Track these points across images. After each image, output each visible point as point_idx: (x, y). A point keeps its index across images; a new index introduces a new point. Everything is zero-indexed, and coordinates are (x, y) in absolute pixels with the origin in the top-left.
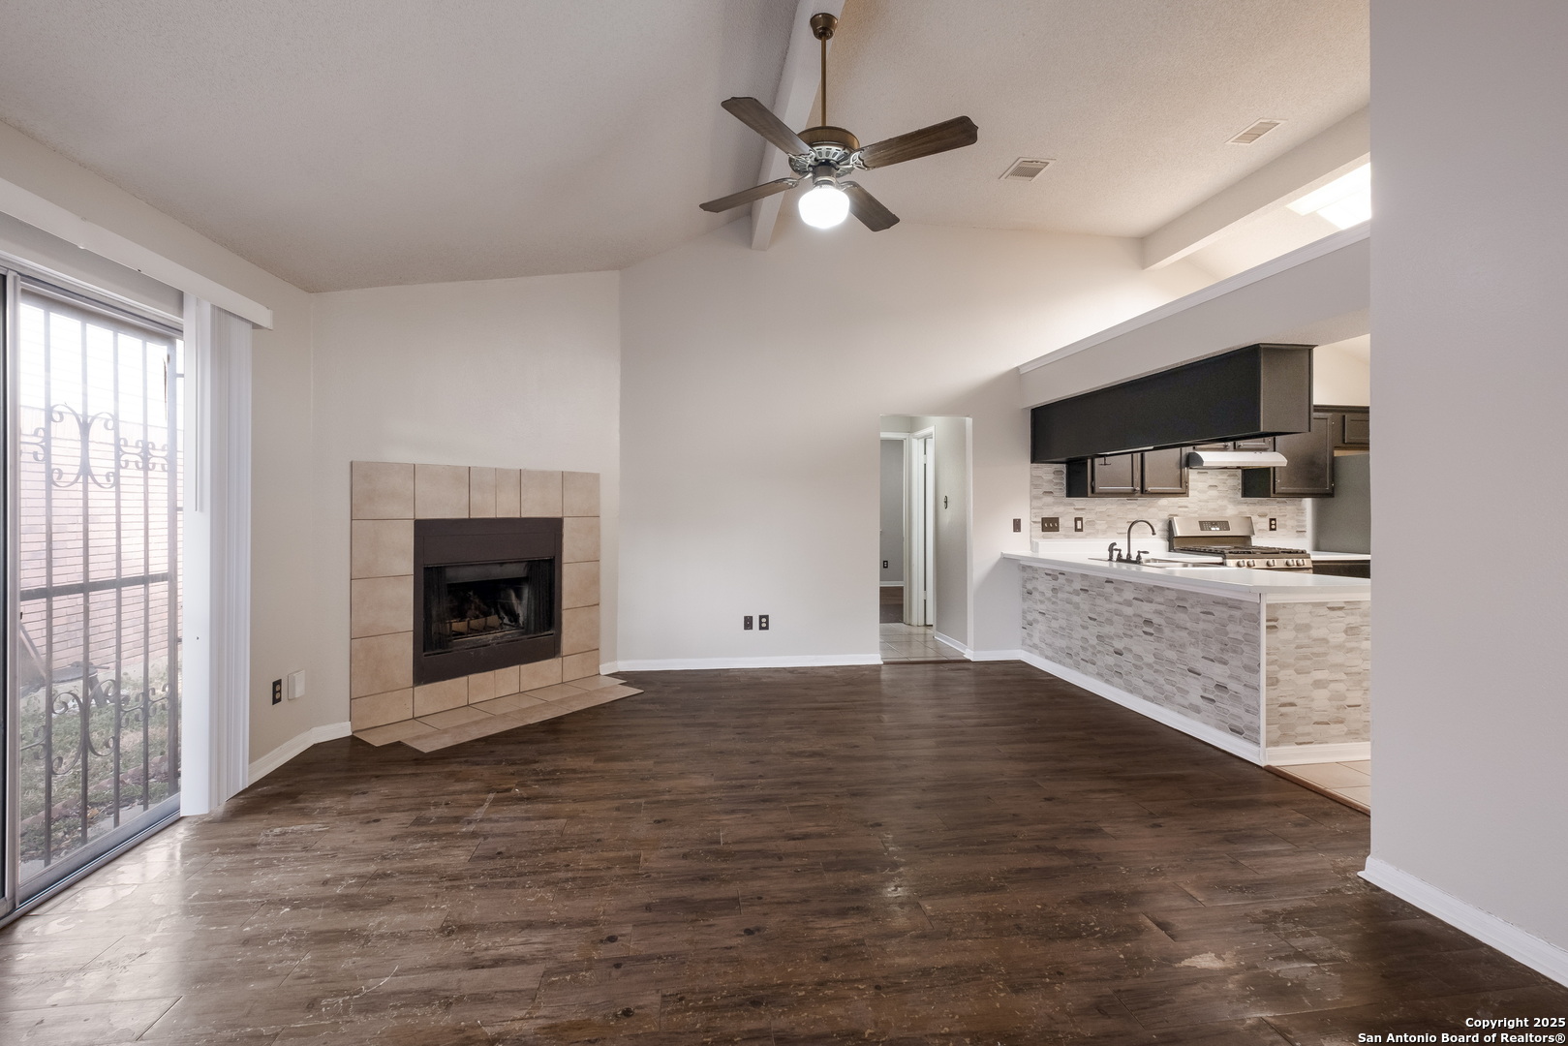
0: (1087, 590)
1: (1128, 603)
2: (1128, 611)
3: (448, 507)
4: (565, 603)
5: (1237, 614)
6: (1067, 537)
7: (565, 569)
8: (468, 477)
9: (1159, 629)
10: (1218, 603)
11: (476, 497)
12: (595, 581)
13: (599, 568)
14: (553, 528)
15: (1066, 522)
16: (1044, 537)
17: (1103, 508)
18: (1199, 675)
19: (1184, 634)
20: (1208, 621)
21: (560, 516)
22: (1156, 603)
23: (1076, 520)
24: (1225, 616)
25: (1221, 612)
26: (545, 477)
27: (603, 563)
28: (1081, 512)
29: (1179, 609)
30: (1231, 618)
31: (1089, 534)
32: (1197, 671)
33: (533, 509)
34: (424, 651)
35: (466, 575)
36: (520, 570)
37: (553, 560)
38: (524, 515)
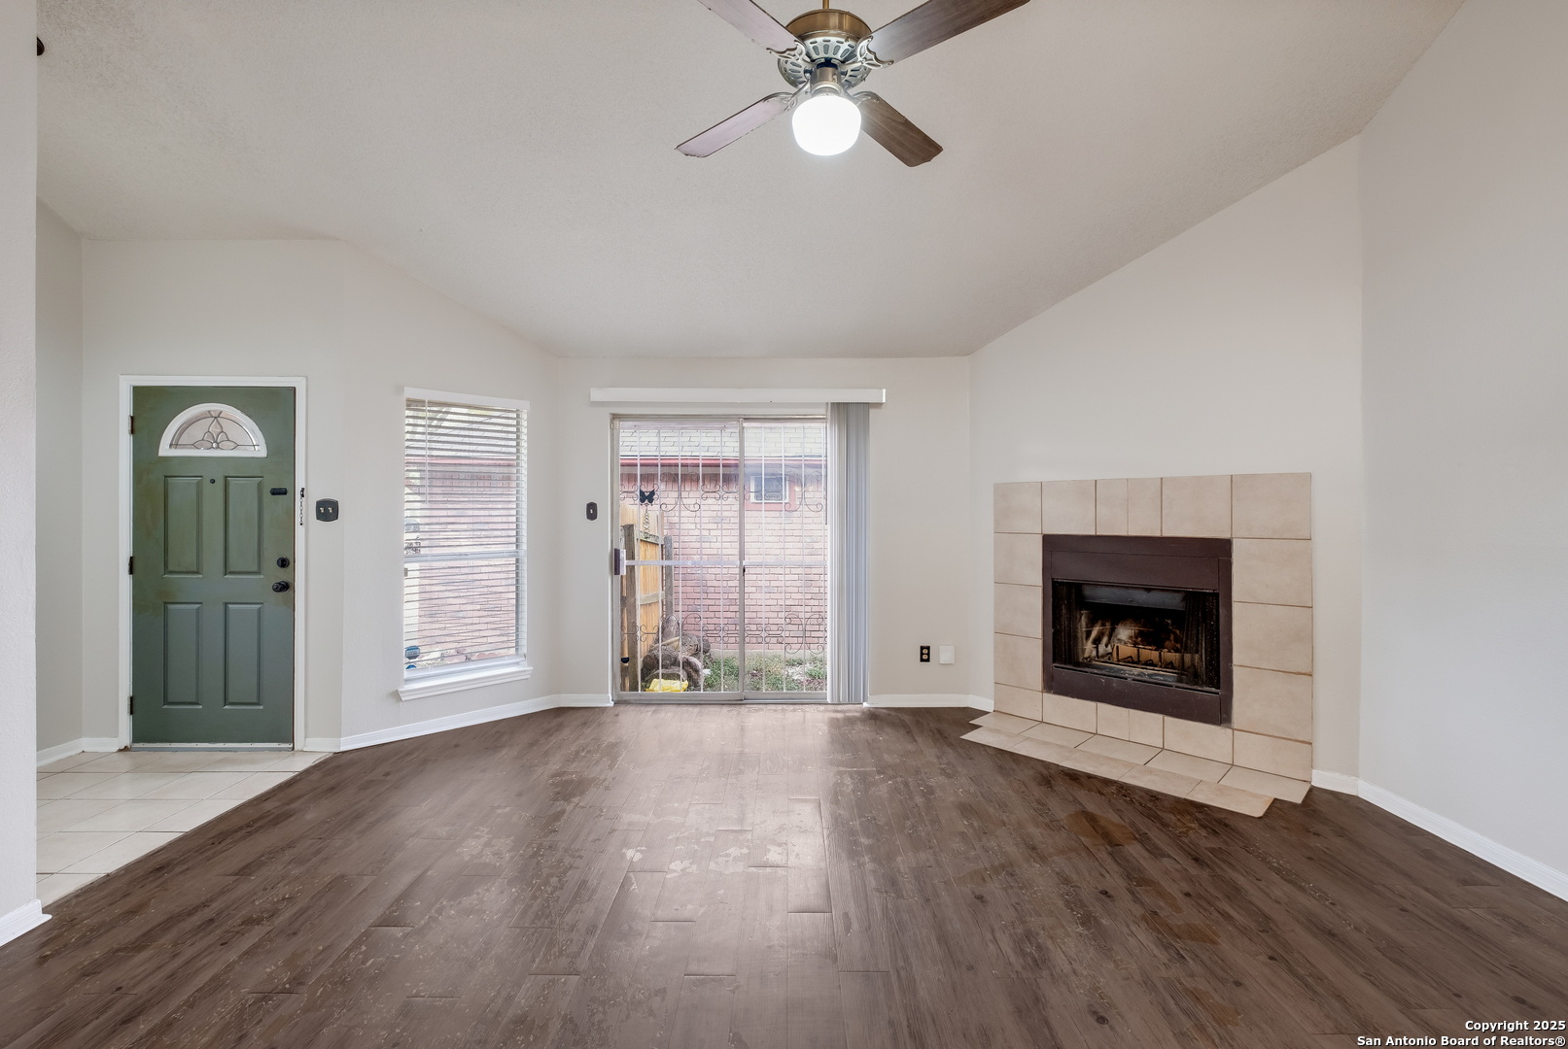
3: (1074, 522)
4: (1237, 657)
7: (1237, 609)
8: (1094, 490)
11: (1104, 511)
12: (1304, 635)
13: (1310, 620)
14: (1216, 553)
21: (1226, 535)
26: (1202, 483)
27: (1318, 610)
33: (1182, 527)
34: (1054, 661)
35: (1104, 596)
36: (1173, 601)
37: (1216, 596)
38: (1167, 534)
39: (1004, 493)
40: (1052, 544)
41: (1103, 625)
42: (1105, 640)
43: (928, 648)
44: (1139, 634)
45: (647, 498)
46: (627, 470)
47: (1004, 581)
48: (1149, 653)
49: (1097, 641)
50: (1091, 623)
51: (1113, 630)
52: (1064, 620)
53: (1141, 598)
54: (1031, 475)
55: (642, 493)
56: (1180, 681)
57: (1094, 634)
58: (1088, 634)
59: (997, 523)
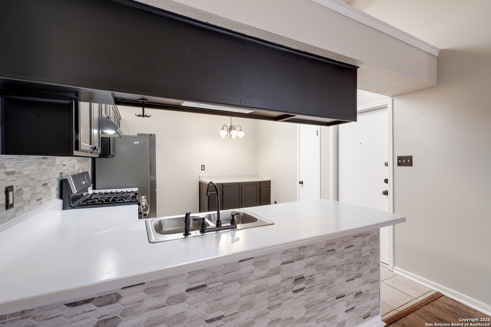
0: (204, 286)
1: (276, 272)
2: (275, 280)
5: (367, 239)
9: (312, 279)
10: (356, 236)
18: (344, 296)
19: (333, 272)
20: (350, 253)
22: (308, 257)
24: (361, 243)
25: (357, 243)
29: (329, 253)
30: (364, 244)
32: (342, 295)
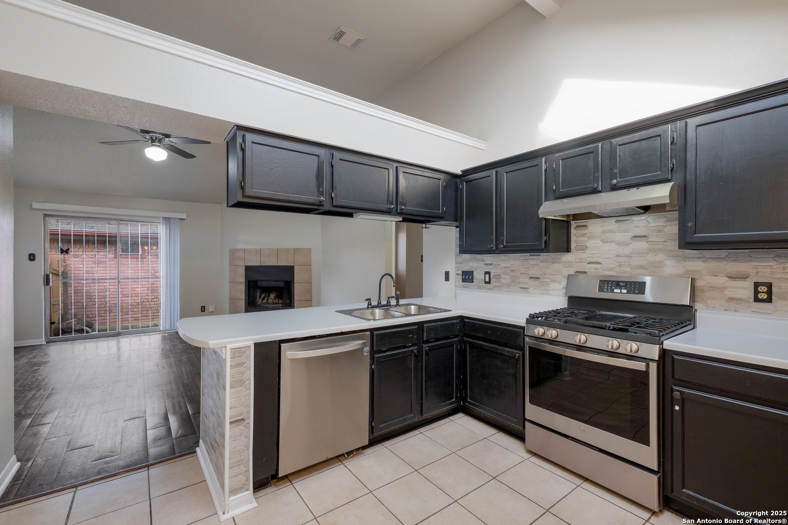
3: (254, 262)
4: (296, 298)
6: (479, 288)
7: (295, 285)
8: (260, 252)
11: (263, 258)
12: (310, 291)
13: (311, 286)
14: (290, 270)
15: (479, 275)
16: (464, 287)
17: (508, 264)
21: (293, 265)
23: (486, 273)
26: (287, 250)
27: (313, 284)
28: (491, 267)
31: (495, 287)
33: (283, 263)
34: (248, 306)
35: (263, 284)
36: (281, 284)
37: (291, 281)
38: (280, 264)
39: (233, 252)
40: (248, 269)
41: (265, 294)
42: (266, 298)
43: (204, 307)
44: (277, 296)
45: (65, 251)
46: (53, 237)
47: (232, 281)
48: (277, 301)
49: (263, 299)
50: (261, 293)
51: (269, 295)
52: (251, 293)
53: (274, 284)
54: (241, 246)
55: (61, 249)
56: (283, 307)
57: (262, 297)
58: (260, 297)
59: (230, 262)
